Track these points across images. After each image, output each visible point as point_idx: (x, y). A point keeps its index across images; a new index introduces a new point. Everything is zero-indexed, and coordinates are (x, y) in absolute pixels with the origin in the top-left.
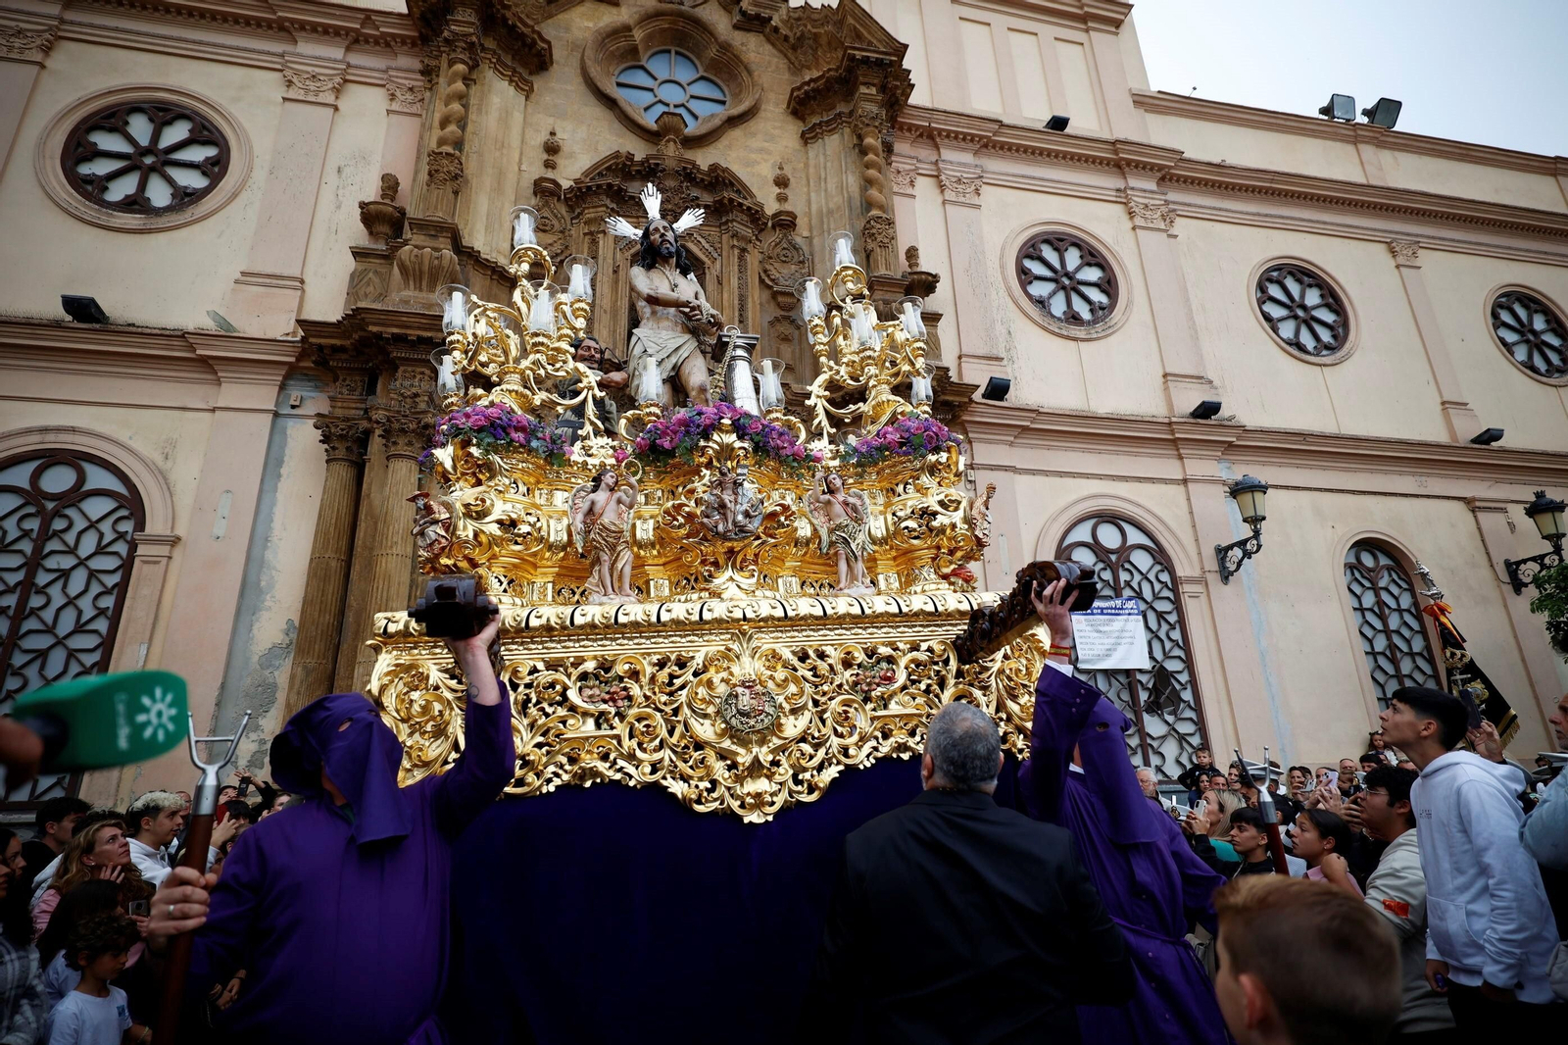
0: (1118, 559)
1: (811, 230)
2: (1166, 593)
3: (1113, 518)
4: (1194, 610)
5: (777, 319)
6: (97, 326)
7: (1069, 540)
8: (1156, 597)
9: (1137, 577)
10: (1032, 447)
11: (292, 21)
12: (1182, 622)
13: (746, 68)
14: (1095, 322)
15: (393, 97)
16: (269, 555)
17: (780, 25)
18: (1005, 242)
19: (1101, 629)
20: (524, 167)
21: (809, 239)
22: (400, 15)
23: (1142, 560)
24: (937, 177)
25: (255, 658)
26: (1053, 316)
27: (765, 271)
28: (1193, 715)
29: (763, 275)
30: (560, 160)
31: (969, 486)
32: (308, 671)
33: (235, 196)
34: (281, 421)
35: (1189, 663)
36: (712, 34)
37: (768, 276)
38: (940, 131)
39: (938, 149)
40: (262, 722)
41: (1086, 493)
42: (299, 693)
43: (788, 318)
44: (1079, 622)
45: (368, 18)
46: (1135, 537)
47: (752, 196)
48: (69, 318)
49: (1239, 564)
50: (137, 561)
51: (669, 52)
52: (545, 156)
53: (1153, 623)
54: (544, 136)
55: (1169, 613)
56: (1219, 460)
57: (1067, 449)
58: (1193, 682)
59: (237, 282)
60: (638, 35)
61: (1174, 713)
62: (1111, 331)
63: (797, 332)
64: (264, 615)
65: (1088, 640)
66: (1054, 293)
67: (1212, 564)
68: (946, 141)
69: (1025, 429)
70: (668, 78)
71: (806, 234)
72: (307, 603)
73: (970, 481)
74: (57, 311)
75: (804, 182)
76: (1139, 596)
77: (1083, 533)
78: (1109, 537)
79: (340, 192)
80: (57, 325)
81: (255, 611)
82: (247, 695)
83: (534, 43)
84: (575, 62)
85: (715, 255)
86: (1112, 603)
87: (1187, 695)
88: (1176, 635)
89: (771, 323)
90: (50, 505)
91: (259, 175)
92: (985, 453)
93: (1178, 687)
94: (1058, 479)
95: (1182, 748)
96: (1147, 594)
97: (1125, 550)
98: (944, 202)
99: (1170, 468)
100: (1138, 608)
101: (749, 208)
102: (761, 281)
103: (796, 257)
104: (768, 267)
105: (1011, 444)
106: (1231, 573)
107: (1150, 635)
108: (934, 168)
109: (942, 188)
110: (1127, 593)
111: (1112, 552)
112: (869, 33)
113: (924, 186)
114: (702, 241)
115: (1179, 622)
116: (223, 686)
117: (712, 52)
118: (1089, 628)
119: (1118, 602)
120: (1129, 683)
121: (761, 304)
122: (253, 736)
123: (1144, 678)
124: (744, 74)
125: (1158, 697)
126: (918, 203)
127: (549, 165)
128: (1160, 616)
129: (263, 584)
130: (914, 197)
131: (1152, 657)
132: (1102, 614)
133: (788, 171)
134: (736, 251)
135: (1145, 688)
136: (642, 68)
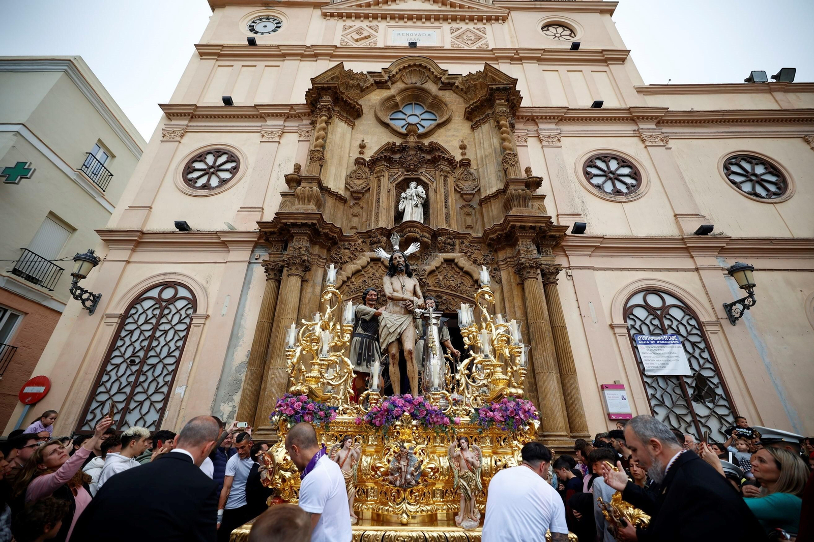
0: (662, 313)
1: (478, 166)
2: (695, 331)
3: (656, 291)
4: (716, 341)
5: (464, 206)
6: (186, 232)
7: (630, 304)
8: (689, 334)
9: (675, 323)
10: (603, 256)
11: (265, 113)
12: (708, 348)
13: (445, 104)
14: (630, 193)
15: (301, 135)
16: (243, 322)
17: (459, 84)
18: (576, 161)
19: (657, 352)
20: (351, 155)
21: (477, 170)
22: (304, 104)
23: (677, 313)
24: (538, 137)
25: (234, 368)
26: (606, 192)
27: (457, 185)
28: (725, 403)
29: (456, 187)
30: (365, 150)
31: (569, 278)
32: (252, 373)
33: (240, 179)
34: (251, 265)
35: (717, 371)
36: (429, 93)
37: (458, 187)
38: (537, 117)
39: (537, 125)
40: (234, 397)
41: (636, 278)
42: (248, 384)
43: (469, 205)
44: (642, 348)
45: (292, 108)
46: (670, 301)
47: (448, 153)
48: (178, 230)
49: (742, 313)
50: (192, 325)
51: (412, 104)
52: (360, 150)
53: (690, 349)
54: (359, 142)
55: (699, 342)
56: (717, 257)
57: (622, 256)
58: (722, 383)
59: (238, 211)
60: (398, 98)
61: (712, 402)
62: (640, 196)
63: (474, 211)
64: (239, 348)
65: (649, 359)
66: (605, 182)
67: (722, 314)
68: (541, 120)
69: (597, 247)
70: (411, 113)
71: (475, 167)
72: (255, 342)
73: (569, 276)
74: (173, 228)
75: (473, 146)
76: (678, 333)
77: (638, 299)
78: (654, 301)
79: (279, 173)
80: (173, 233)
81: (235, 346)
82: (230, 385)
83: (355, 106)
84: (372, 112)
85: (433, 180)
86: (662, 338)
87: (719, 391)
88: (706, 355)
89: (461, 208)
90: (164, 304)
91: (250, 171)
92: (575, 261)
93: (712, 386)
94: (619, 272)
95: (722, 424)
96: (683, 331)
97: (665, 308)
98: (543, 147)
99: (688, 263)
100: (678, 340)
101: (448, 159)
102: (455, 190)
103: (471, 178)
104: (458, 183)
105: (590, 256)
106: (737, 319)
107: (689, 356)
108: (536, 133)
109: (541, 141)
110: (670, 332)
111: (658, 309)
112: (499, 77)
113: (532, 142)
114: (427, 175)
115: (706, 348)
116: (220, 380)
117: (430, 100)
118: (649, 352)
119: (666, 337)
120: (680, 384)
121: (456, 200)
122: (231, 404)
123: (689, 381)
124: (444, 107)
125: (700, 392)
126: (529, 149)
127: (361, 153)
128: (694, 344)
129: (239, 334)
130: (527, 146)
131: (692, 368)
132: (656, 343)
133: (466, 142)
134: (443, 177)
135: (690, 387)
136: (401, 111)
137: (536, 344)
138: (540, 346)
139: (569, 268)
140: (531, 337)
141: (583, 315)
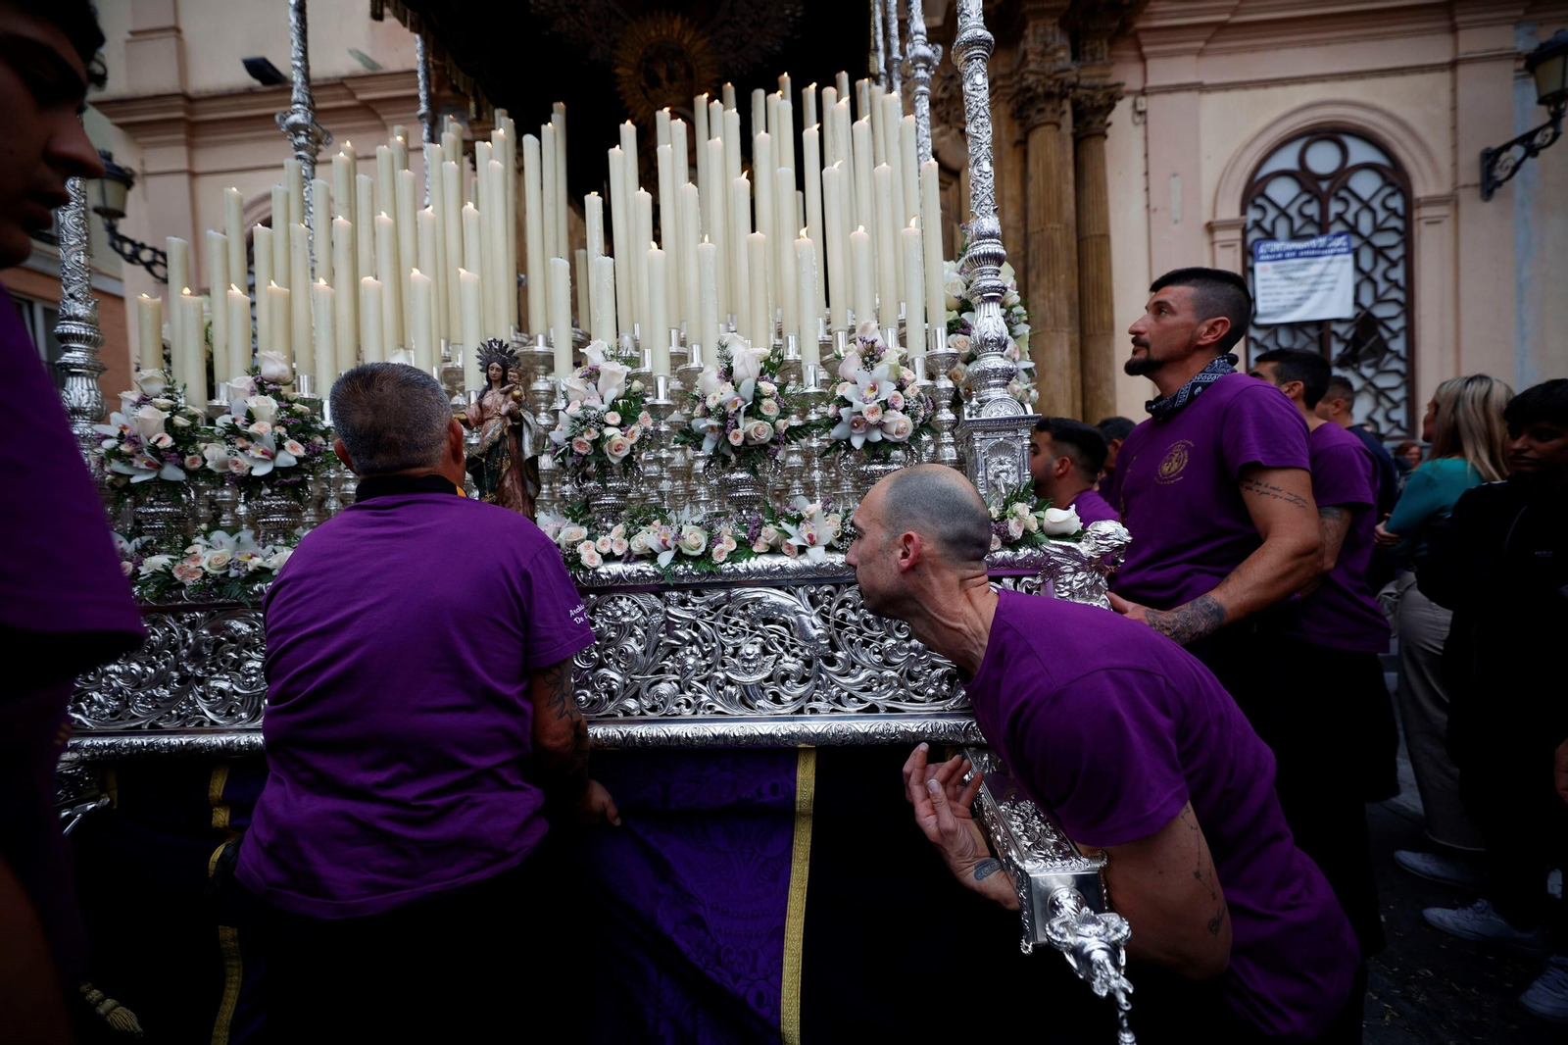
0: (1331, 187)
2: (1394, 222)
3: (1332, 133)
4: (1431, 245)
6: (278, 87)
7: (1267, 170)
8: (1378, 229)
10: (1229, 52)
12: (1409, 259)
19: (1295, 275)
28: (1401, 366)
31: (1138, 119)
35: (1408, 308)
41: (1298, 103)
44: (1265, 270)
46: (1360, 153)
48: (257, 83)
49: (1516, 168)
53: (1366, 262)
55: (1393, 247)
56: (1517, 23)
57: (1279, 46)
58: (1410, 330)
61: (1375, 365)
65: (1272, 290)
67: (1471, 174)
69: (1221, 27)
74: (243, 79)
76: (1353, 230)
77: (1287, 159)
78: (1323, 159)
80: (250, 92)
86: (1313, 243)
87: (1398, 345)
88: (1397, 274)
92: (1162, 72)
93: (1386, 335)
95: (1378, 404)
96: (1365, 225)
97: (1341, 176)
99: (1438, 50)
100: (1348, 246)
105: (1200, 53)
106: (1499, 184)
107: (1359, 277)
110: (1338, 227)
115: (1404, 258)
118: (1277, 276)
119: (1322, 241)
120: (1321, 337)
123: (1341, 329)
125: (1356, 349)
128: (1379, 252)
131: (1357, 303)
132: (1297, 256)
135: (1340, 339)
137: (1038, 276)
138: (1044, 281)
139: (1143, 92)
140: (1030, 262)
141: (1152, 207)
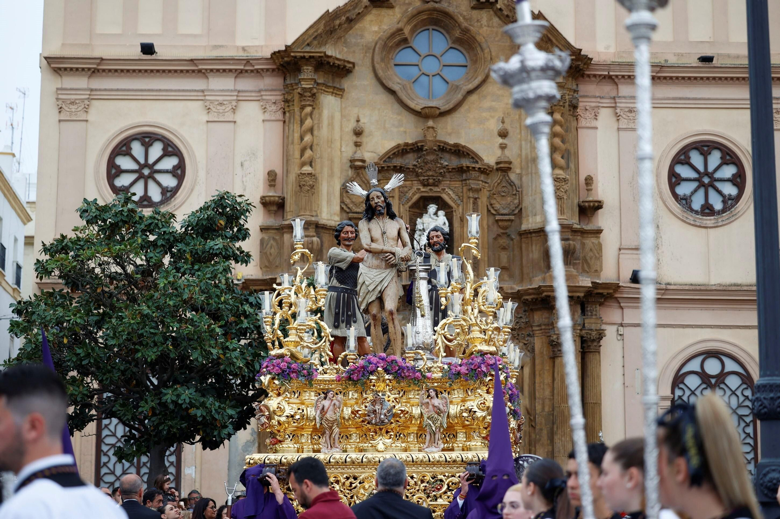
0: (716, 382)
1: (521, 168)
2: (748, 403)
3: (717, 354)
5: (499, 235)
7: (685, 370)
8: (740, 405)
9: (728, 393)
11: (206, 70)
14: (724, 211)
15: (264, 110)
17: (503, 7)
18: (662, 156)
20: (343, 149)
21: (520, 176)
23: (734, 382)
24: (615, 108)
25: (240, 447)
26: (693, 210)
27: (491, 205)
29: (489, 207)
30: (364, 139)
35: (755, 448)
36: (456, 22)
37: (493, 208)
38: (616, 76)
39: (617, 88)
41: (699, 339)
43: (506, 233)
46: (730, 366)
47: (482, 159)
51: (428, 29)
52: (355, 138)
54: (352, 125)
55: (747, 416)
57: (689, 309)
60: (407, 30)
62: (734, 218)
63: (511, 242)
66: (696, 190)
70: (428, 52)
71: (518, 171)
73: (621, 335)
75: (518, 131)
77: (695, 365)
78: (712, 367)
79: (244, 179)
83: (345, 66)
84: (368, 63)
85: (459, 201)
88: (750, 430)
89: (495, 239)
94: (681, 330)
96: (734, 403)
97: (722, 376)
98: (619, 129)
101: (480, 168)
102: (489, 211)
103: (511, 191)
104: (493, 201)
108: (613, 101)
109: (617, 117)
111: (713, 377)
113: (604, 117)
114: (451, 192)
116: (229, 461)
117: (457, 33)
121: (488, 226)
126: (599, 132)
127: (357, 145)
128: (741, 418)
130: (596, 127)
133: (507, 126)
134: (472, 200)
136: (410, 47)
139: (622, 325)
141: (626, 385)
